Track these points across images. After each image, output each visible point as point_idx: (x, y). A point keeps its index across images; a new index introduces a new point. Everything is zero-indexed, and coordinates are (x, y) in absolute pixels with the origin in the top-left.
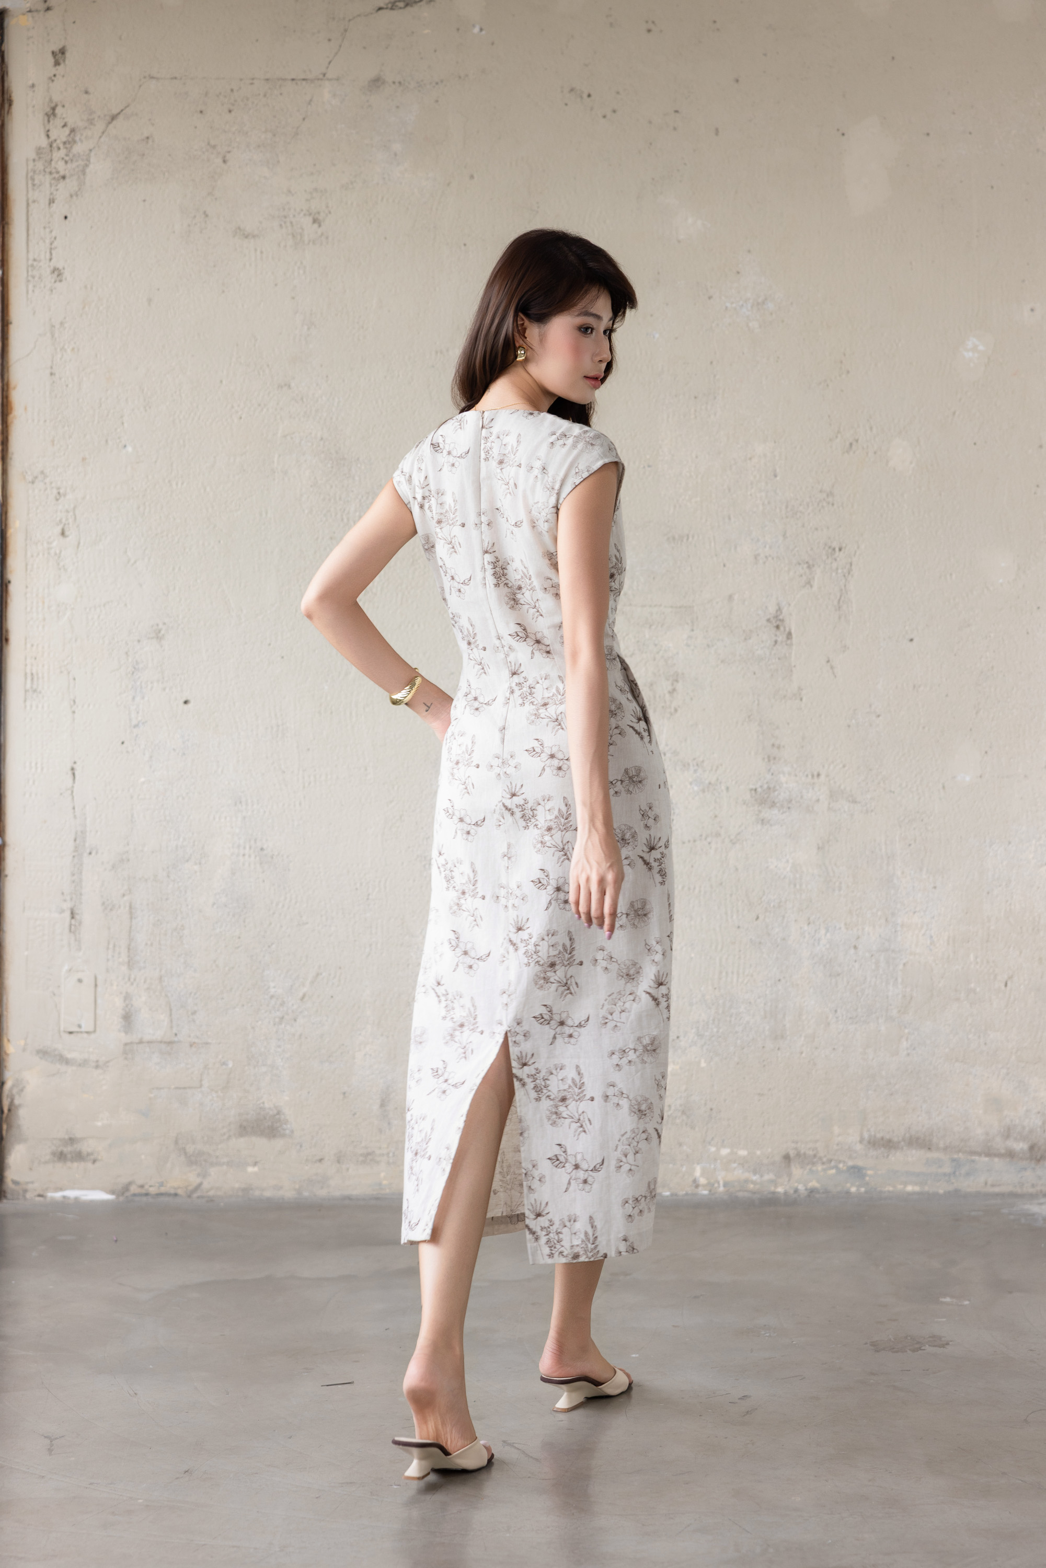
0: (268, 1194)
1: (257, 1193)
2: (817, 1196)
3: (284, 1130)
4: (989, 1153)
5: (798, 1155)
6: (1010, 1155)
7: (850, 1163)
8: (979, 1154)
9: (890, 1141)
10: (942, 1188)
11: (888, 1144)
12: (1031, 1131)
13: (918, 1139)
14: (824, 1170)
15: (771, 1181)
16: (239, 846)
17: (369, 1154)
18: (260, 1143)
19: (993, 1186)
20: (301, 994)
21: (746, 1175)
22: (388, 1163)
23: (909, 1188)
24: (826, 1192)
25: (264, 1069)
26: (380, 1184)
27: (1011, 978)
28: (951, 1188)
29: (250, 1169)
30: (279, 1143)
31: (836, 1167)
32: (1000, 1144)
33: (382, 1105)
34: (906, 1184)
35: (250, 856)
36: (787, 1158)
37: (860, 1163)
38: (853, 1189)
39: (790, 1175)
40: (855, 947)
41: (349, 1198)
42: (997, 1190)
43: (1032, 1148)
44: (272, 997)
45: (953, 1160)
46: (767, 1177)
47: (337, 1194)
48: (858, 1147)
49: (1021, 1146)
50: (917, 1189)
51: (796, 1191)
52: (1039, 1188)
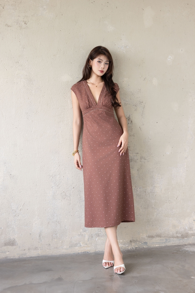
0: (11, 258)
1: (9, 258)
2: (137, 249)
3: (16, 244)
4: (173, 237)
5: (133, 240)
6: (177, 237)
7: (144, 241)
8: (171, 237)
9: (152, 236)
10: (163, 245)
11: (152, 237)
12: (182, 232)
13: (158, 235)
14: (139, 243)
15: (128, 246)
16: (5, 174)
17: (36, 248)
18: (10, 248)
19: (174, 244)
20: (20, 209)
21: (122, 246)
22: (41, 249)
23: (157, 246)
24: (139, 248)
25: (11, 229)
26: (39, 254)
27: (177, 197)
28: (165, 245)
29: (7, 253)
30: (14, 247)
31: (141, 242)
32: (175, 235)
33: (39, 236)
34: (156, 245)
35: (8, 176)
36: (131, 241)
37: (146, 241)
38: (145, 247)
39: (131, 245)
40: (145, 192)
41: (31, 257)
42: (175, 245)
43: (182, 235)
44: (13, 210)
45: (166, 239)
46: (126, 246)
47: (29, 256)
48: (146, 238)
49: (179, 235)
50: (158, 246)
51: (133, 248)
52: (183, 244)
